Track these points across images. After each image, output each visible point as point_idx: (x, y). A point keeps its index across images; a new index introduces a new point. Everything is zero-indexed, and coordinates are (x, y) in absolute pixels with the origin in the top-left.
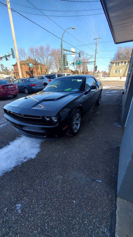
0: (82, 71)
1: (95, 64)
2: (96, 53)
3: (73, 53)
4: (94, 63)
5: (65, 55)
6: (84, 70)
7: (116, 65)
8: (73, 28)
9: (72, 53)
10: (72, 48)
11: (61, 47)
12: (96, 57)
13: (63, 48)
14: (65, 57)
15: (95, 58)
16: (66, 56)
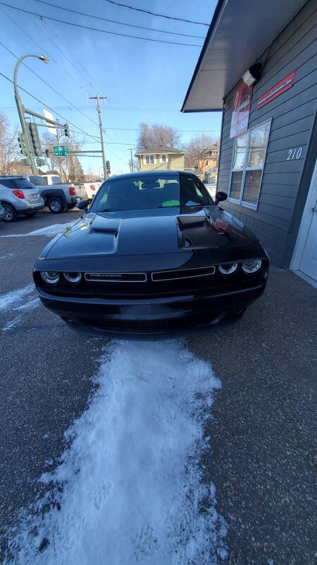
0: (68, 174)
1: (103, 157)
2: (101, 131)
3: (51, 125)
4: (101, 154)
5: (33, 127)
6: (72, 170)
7: (148, 162)
8: (42, 57)
9: (48, 124)
10: (45, 111)
11: (17, 102)
12: (104, 141)
13: (23, 106)
14: (34, 133)
15: (102, 143)
16: (36, 130)
